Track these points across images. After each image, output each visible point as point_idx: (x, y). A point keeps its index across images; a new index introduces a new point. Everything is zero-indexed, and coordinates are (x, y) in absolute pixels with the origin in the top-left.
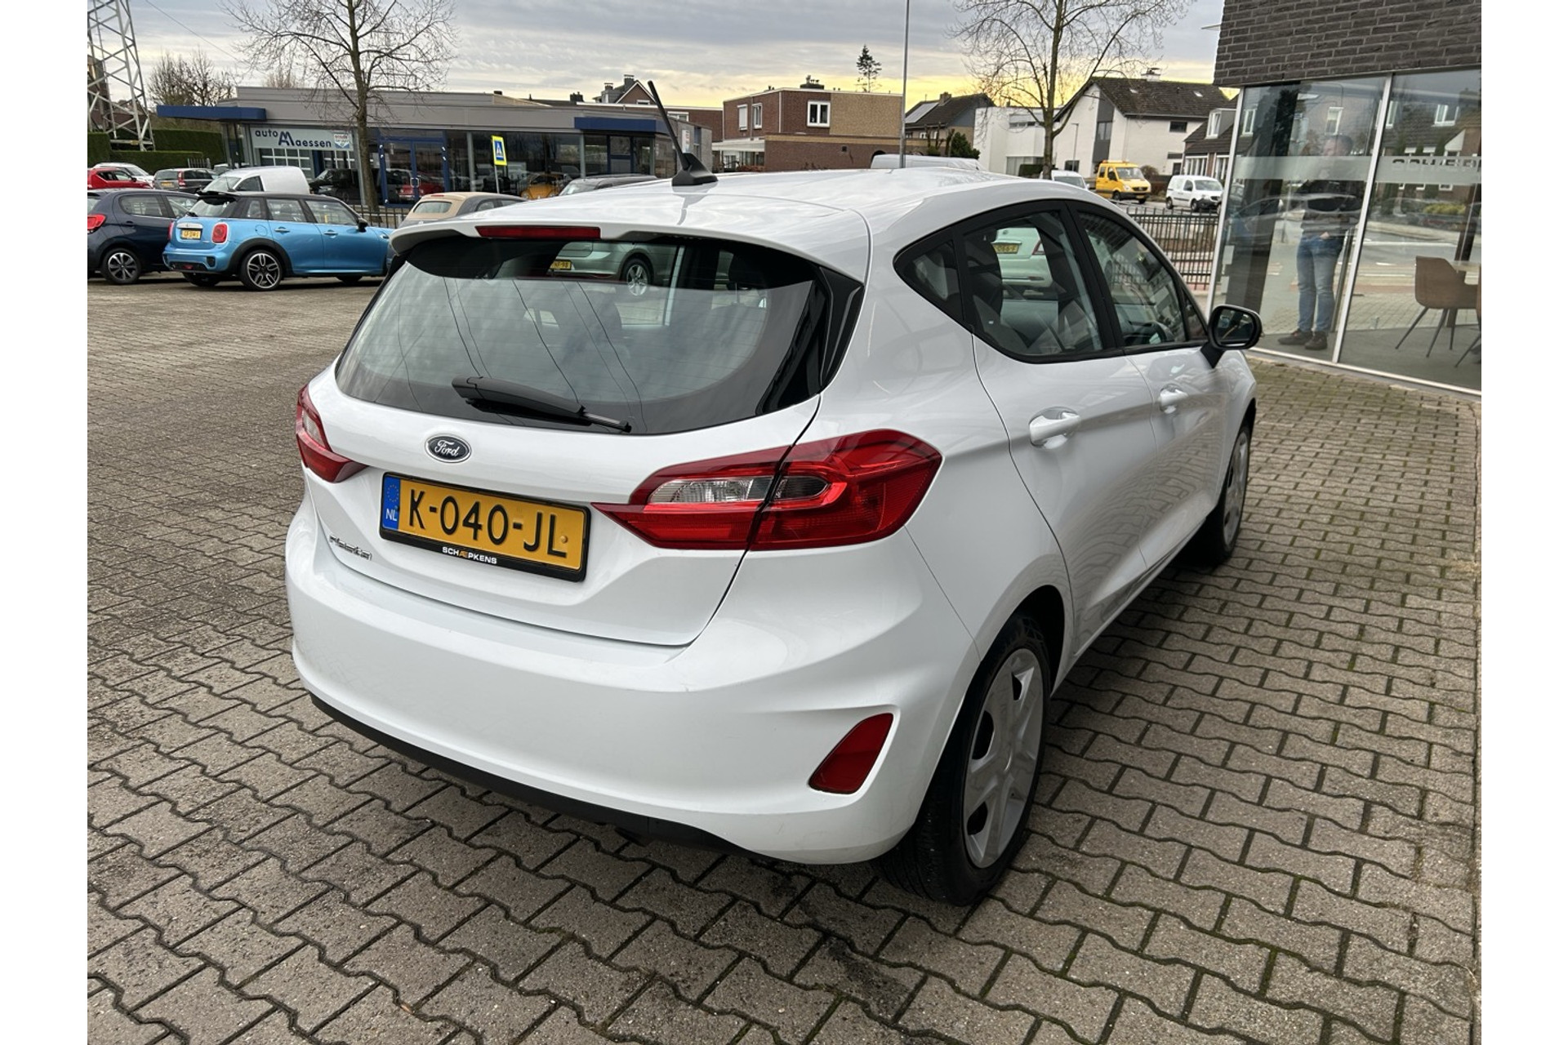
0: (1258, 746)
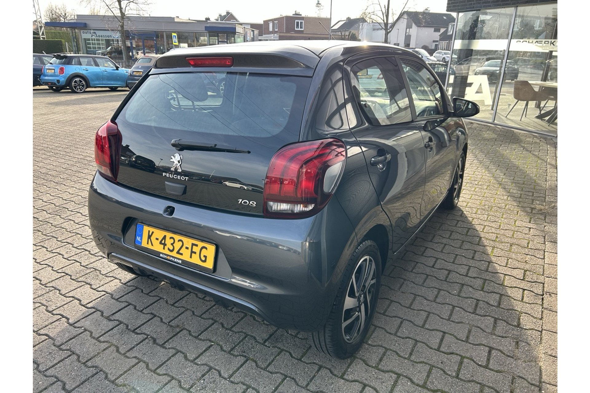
0: (450, 291)
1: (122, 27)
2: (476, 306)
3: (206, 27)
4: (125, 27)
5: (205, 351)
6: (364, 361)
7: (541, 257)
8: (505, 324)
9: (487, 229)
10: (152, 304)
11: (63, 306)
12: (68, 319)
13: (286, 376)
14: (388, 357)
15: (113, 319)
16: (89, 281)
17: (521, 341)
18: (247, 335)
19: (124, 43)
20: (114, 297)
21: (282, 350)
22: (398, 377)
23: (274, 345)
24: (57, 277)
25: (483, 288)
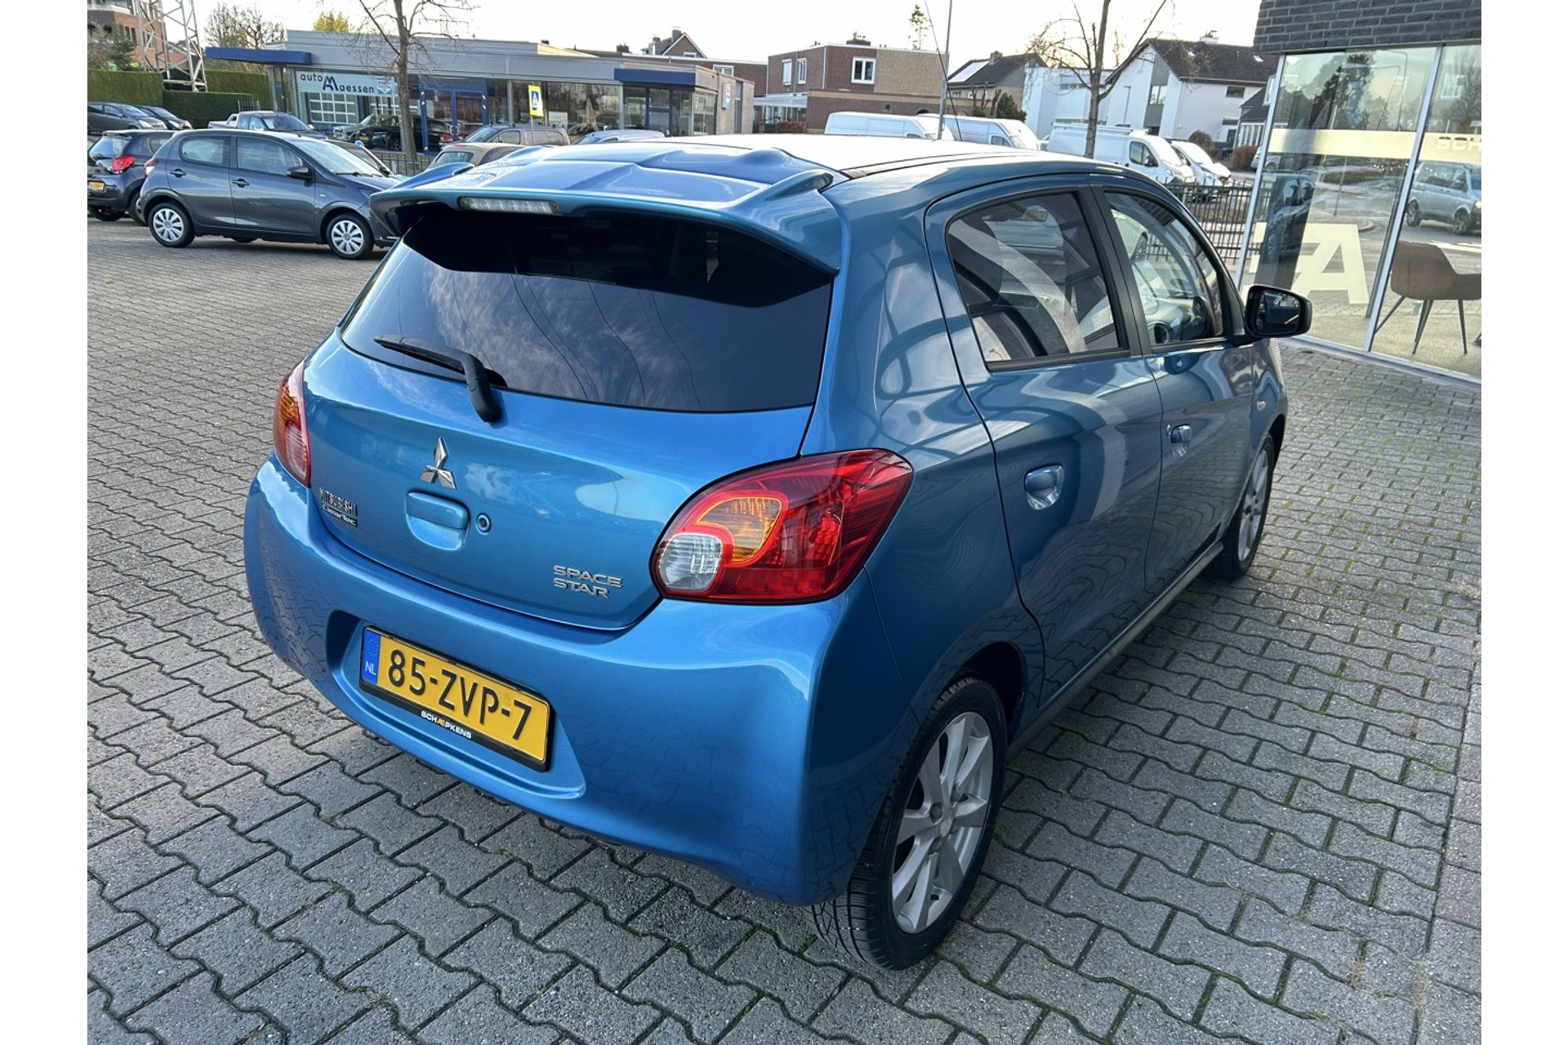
0: (1201, 804)
1: (403, 65)
2: (1267, 842)
3: (616, 71)
4: (409, 66)
5: (564, 917)
6: (960, 967)
7: (1453, 725)
8: (1337, 895)
9: (1319, 643)
10: (440, 793)
11: (223, 784)
12: (234, 820)
13: (761, 994)
14: (1024, 960)
15: (342, 825)
16: (289, 726)
17: (1373, 941)
18: (671, 885)
19: (405, 105)
20: (347, 768)
21: (756, 928)
22: (1044, 1015)
23: (737, 913)
24: (211, 714)
25: (1289, 798)
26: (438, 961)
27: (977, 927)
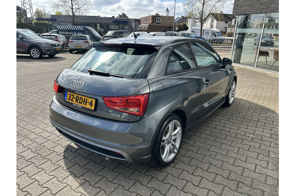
0: (237, 142)
1: (73, 21)
2: (249, 148)
3: (114, 22)
4: (75, 21)
6: (201, 168)
8: (262, 155)
9: (254, 116)
14: (212, 167)
22: (216, 175)
25: (252, 141)
26: (112, 170)
27: (203, 162)
